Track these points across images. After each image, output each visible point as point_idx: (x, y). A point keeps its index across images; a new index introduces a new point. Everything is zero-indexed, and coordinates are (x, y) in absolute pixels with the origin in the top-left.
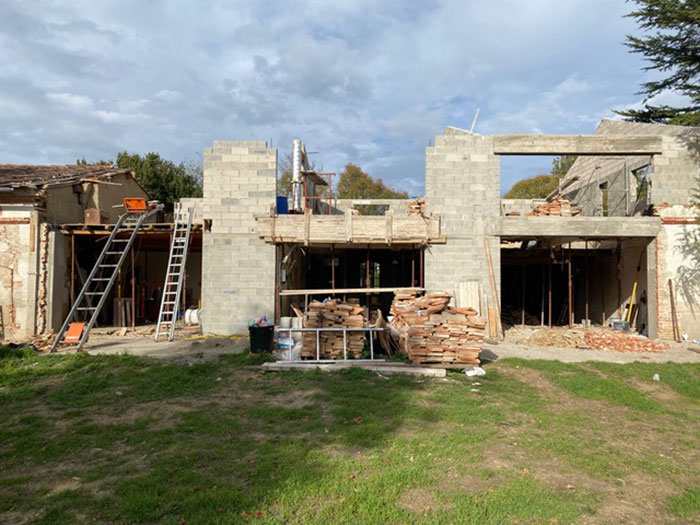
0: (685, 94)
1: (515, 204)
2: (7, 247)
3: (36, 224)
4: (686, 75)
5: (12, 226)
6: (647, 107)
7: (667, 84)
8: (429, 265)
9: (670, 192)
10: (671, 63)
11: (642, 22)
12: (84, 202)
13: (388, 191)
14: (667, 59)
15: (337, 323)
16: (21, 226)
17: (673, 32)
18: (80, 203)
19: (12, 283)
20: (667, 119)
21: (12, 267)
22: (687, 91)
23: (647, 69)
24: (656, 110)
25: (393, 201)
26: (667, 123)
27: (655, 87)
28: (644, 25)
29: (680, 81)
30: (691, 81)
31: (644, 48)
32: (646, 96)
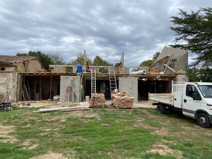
0: (185, 41)
1: (142, 68)
2: (7, 79)
3: (15, 73)
4: (185, 36)
5: (8, 73)
6: (175, 44)
7: (180, 38)
8: (120, 84)
9: (180, 67)
10: (181, 33)
11: (174, 23)
12: (26, 66)
13: (108, 64)
14: (180, 32)
15: (98, 99)
16: (10, 73)
17: (181, 26)
18: (25, 67)
19: (8, 89)
20: (181, 47)
21: (8, 84)
22: (186, 40)
23: (176, 35)
24: (178, 45)
25: (109, 66)
26: (180, 48)
27: (177, 39)
28: (174, 24)
29: (184, 38)
30: (187, 38)
31: (174, 30)
32: (175, 42)
